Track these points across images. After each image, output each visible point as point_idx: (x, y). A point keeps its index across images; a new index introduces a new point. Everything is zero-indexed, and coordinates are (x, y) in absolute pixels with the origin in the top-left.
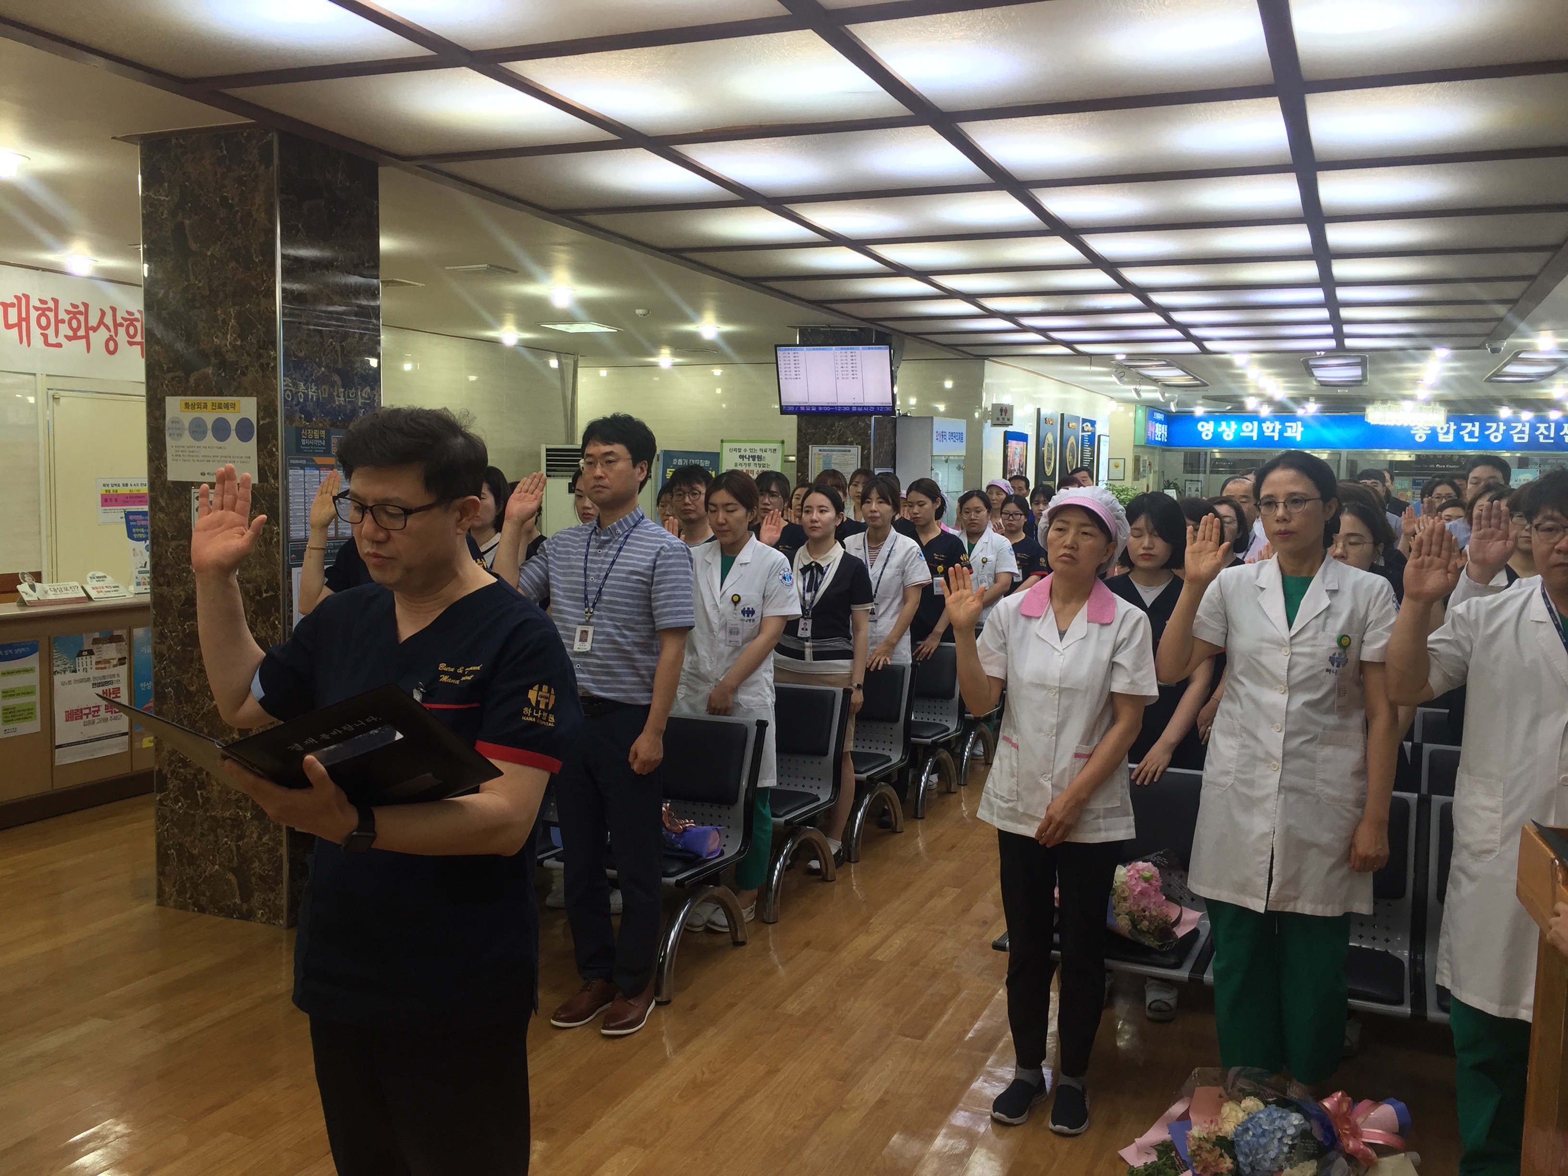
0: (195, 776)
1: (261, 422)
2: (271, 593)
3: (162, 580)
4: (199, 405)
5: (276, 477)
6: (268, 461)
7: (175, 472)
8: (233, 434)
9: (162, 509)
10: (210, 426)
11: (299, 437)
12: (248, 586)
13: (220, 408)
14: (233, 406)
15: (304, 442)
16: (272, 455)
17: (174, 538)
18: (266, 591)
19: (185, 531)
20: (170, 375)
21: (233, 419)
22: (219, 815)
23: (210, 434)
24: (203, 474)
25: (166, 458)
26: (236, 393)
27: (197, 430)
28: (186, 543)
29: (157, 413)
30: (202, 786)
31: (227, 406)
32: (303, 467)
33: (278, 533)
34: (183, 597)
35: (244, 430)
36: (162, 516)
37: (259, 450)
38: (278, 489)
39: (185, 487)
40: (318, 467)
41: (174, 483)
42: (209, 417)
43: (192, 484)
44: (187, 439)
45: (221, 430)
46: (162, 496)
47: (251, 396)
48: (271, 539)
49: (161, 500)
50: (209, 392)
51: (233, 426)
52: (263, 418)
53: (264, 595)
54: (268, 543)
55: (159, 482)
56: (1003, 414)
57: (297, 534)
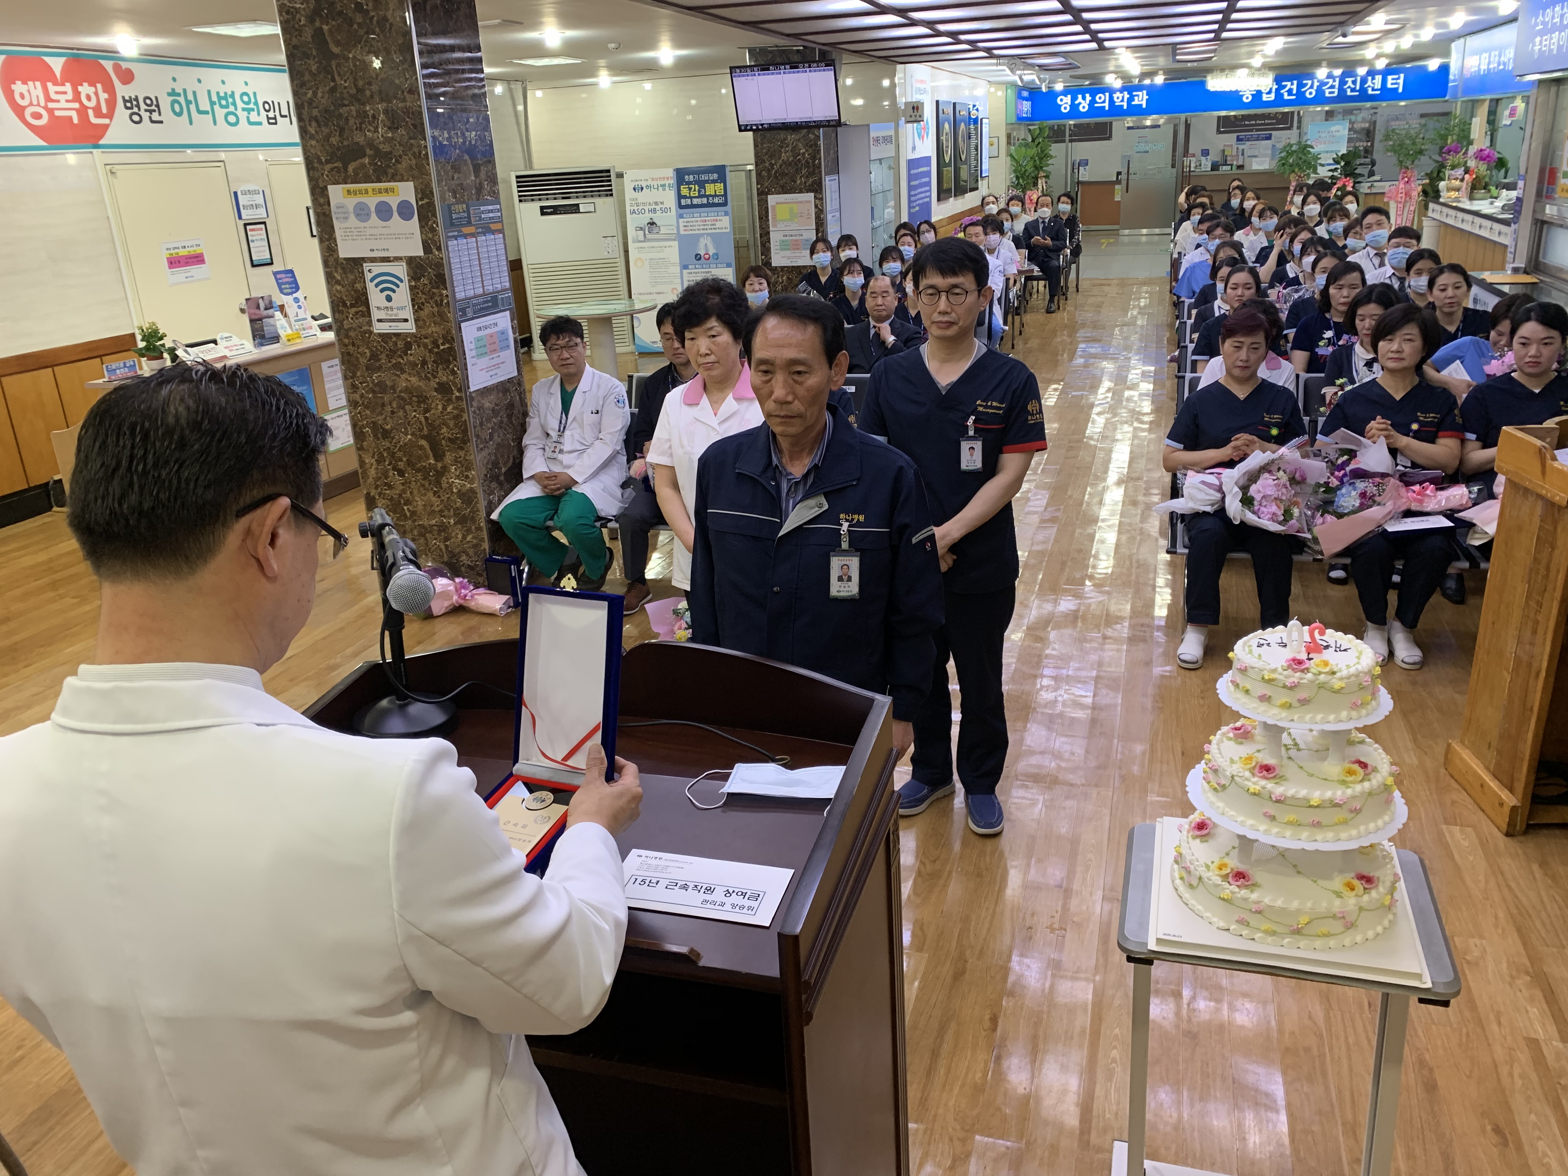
1: (420, 203)
2: (447, 346)
3: (346, 341)
4: (360, 192)
5: (439, 248)
6: (430, 235)
7: (346, 250)
8: (396, 214)
9: (338, 282)
10: (373, 210)
11: (450, 213)
12: (426, 341)
13: (380, 192)
14: (393, 190)
15: (454, 216)
16: (433, 230)
17: (352, 306)
18: (443, 344)
19: (362, 299)
20: (328, 166)
21: (394, 201)
22: (426, 523)
23: (374, 215)
24: (372, 250)
25: (335, 238)
26: (393, 179)
27: (362, 213)
28: (363, 308)
29: (322, 200)
30: (408, 502)
31: (386, 191)
32: (456, 238)
33: (447, 296)
34: (368, 354)
35: (405, 210)
36: (339, 288)
37: (421, 227)
38: (442, 259)
39: (356, 263)
40: (466, 236)
41: (345, 259)
42: (372, 201)
43: (363, 259)
44: (353, 221)
45: (384, 212)
46: (336, 272)
47: (408, 180)
48: (442, 301)
49: (336, 275)
50: (368, 180)
51: (395, 208)
52: (422, 199)
53: (441, 347)
54: (439, 304)
55: (331, 259)
56: (915, 111)
57: (460, 295)
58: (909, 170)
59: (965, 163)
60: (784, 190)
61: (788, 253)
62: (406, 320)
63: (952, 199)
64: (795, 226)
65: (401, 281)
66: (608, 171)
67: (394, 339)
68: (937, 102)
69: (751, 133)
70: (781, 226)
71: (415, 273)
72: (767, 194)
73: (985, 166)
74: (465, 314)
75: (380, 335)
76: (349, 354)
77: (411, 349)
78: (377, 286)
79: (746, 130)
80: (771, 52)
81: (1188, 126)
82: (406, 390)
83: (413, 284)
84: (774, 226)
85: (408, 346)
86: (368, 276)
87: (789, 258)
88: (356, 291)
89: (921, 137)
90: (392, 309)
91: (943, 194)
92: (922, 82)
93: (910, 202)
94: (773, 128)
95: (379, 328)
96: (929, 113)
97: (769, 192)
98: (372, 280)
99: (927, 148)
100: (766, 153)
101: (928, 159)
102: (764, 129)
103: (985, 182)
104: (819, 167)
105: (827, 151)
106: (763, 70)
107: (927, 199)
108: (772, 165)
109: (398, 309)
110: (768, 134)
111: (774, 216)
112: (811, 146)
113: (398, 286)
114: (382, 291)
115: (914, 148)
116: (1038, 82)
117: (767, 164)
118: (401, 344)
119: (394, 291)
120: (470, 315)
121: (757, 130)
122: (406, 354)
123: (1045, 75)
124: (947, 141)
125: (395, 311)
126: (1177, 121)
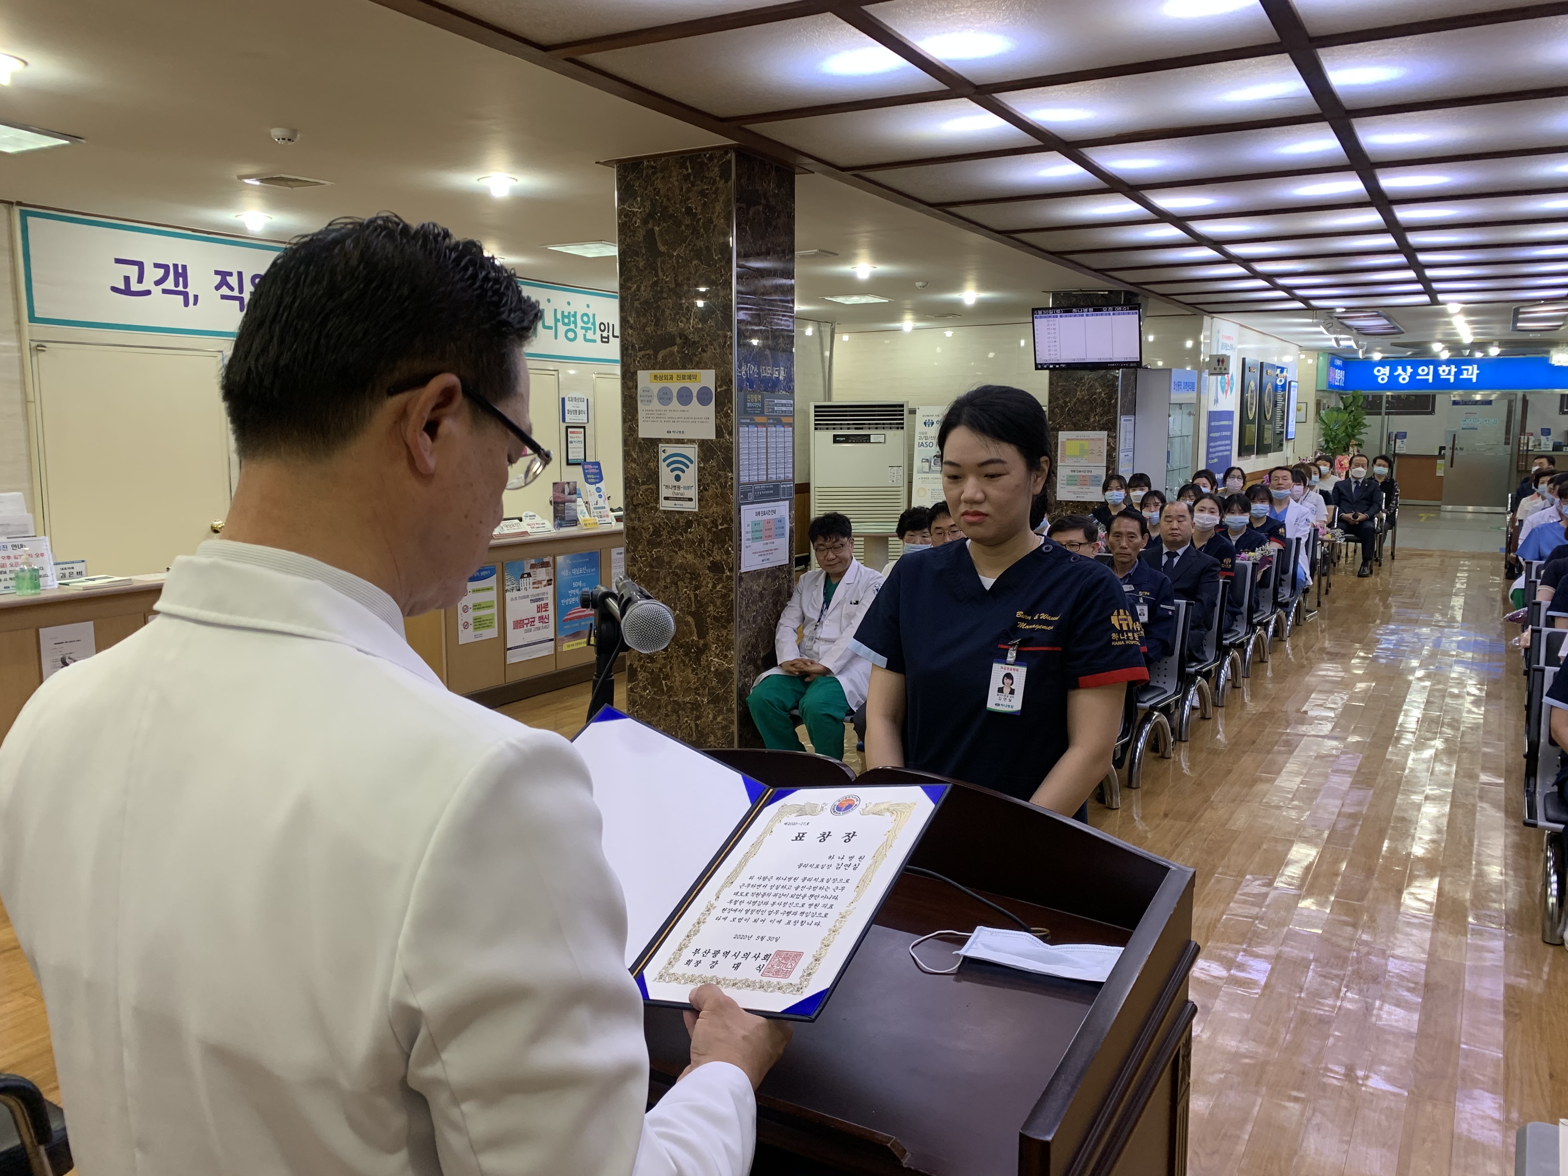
0: (661, 669)
1: (719, 390)
2: (725, 526)
3: (633, 516)
4: (666, 378)
5: (730, 434)
6: (724, 420)
7: (645, 431)
8: (695, 399)
9: (634, 461)
10: (675, 394)
11: (746, 401)
12: (706, 520)
13: (684, 378)
14: (695, 377)
15: (749, 405)
16: (727, 416)
17: (644, 483)
18: (722, 524)
19: (653, 478)
20: (640, 354)
21: (695, 387)
22: (680, 700)
23: (675, 399)
24: (669, 432)
25: (637, 420)
26: (697, 366)
27: (664, 397)
28: (653, 486)
29: (630, 384)
30: (666, 677)
31: (690, 377)
32: (747, 425)
33: (732, 478)
34: (651, 529)
35: (703, 396)
36: (634, 465)
37: (717, 412)
38: (732, 443)
39: (653, 443)
40: (757, 425)
41: (643, 439)
42: (675, 387)
43: (660, 440)
44: (656, 404)
45: (684, 397)
46: (634, 450)
47: (710, 368)
48: (726, 483)
49: (633, 453)
50: (674, 366)
51: (695, 394)
52: (721, 386)
53: (720, 527)
54: (723, 486)
55: (631, 439)
56: (1220, 364)
57: (744, 479)
58: (1210, 421)
59: (1270, 422)
60: (1076, 427)
61: (1075, 488)
62: (691, 500)
63: (1253, 456)
64: (1084, 462)
65: (692, 462)
66: (902, 406)
67: (677, 517)
68: (1244, 359)
69: (1047, 372)
70: (1069, 462)
71: (705, 455)
72: (1058, 430)
73: (1292, 428)
74: (746, 497)
75: (664, 511)
76: (633, 528)
77: (691, 527)
78: (668, 465)
79: (1042, 369)
80: (1075, 296)
81: (1525, 402)
82: (681, 566)
83: (702, 465)
84: (1062, 461)
85: (689, 524)
86: (662, 456)
87: (1075, 493)
88: (649, 469)
89: (1225, 391)
90: (679, 487)
91: (1244, 450)
92: (1229, 338)
93: (1208, 453)
94: (1072, 367)
95: (665, 505)
96: (1234, 369)
97: (1061, 428)
98: (664, 460)
99: (1230, 402)
100: (1061, 391)
101: (1229, 415)
102: (1060, 369)
103: (1291, 443)
104: (1115, 406)
105: (1125, 392)
106: (1065, 312)
107: (1228, 453)
108: (1065, 403)
109: (685, 488)
110: (1064, 373)
111: (1064, 451)
112: (1108, 386)
113: (688, 467)
114: (672, 471)
115: (1216, 401)
116: (1355, 347)
117: (1061, 402)
118: (682, 522)
119: (683, 471)
120: (751, 499)
121: (1054, 369)
122: (686, 532)
123: (1364, 342)
124: (1252, 398)
125: (682, 491)
126: (1513, 397)
